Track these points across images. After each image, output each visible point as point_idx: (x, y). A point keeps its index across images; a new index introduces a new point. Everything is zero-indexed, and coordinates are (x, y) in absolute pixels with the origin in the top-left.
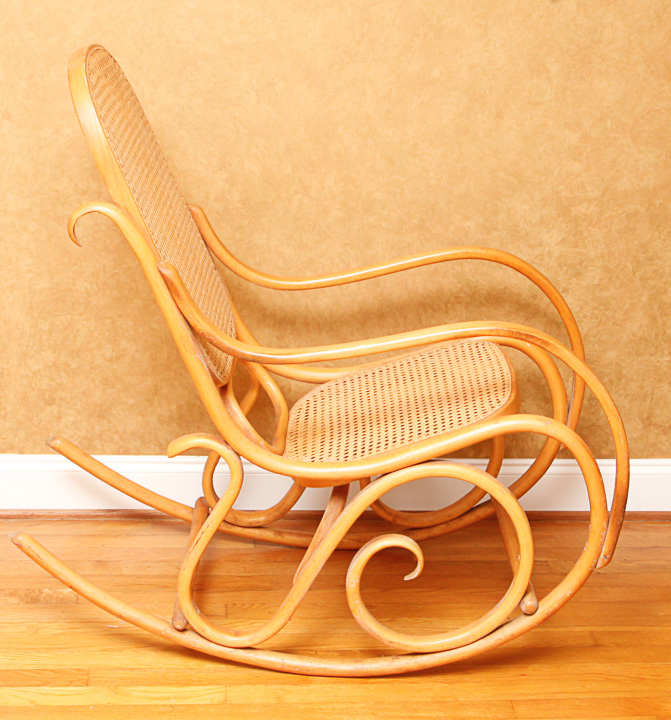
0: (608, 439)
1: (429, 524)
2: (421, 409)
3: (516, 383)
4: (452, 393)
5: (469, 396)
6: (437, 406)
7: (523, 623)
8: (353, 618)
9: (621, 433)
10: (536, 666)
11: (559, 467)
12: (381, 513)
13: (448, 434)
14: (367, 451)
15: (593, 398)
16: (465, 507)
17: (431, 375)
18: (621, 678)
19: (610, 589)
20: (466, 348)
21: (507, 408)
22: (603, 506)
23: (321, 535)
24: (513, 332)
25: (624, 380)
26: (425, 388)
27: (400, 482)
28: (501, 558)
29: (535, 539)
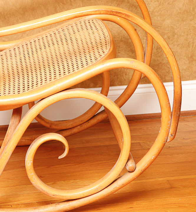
0: (169, 71)
1: (70, 127)
2: (60, 60)
3: (113, 41)
4: (76, 49)
5: (87, 51)
6: (69, 58)
7: (128, 177)
8: (31, 184)
9: (175, 64)
10: (138, 202)
11: (141, 89)
12: (43, 123)
13: (76, 73)
14: (30, 87)
15: (159, 48)
16: (90, 115)
17: (64, 41)
18: (187, 205)
19: (176, 155)
20: (83, 24)
21: (109, 56)
22: (168, 106)
23: (8, 138)
24: (108, 11)
25: (176, 36)
26: (61, 48)
27: (51, 103)
28: (114, 143)
29: (131, 131)
